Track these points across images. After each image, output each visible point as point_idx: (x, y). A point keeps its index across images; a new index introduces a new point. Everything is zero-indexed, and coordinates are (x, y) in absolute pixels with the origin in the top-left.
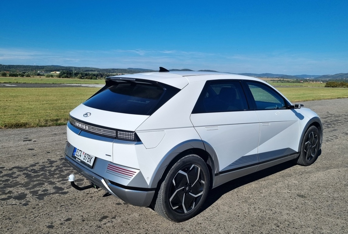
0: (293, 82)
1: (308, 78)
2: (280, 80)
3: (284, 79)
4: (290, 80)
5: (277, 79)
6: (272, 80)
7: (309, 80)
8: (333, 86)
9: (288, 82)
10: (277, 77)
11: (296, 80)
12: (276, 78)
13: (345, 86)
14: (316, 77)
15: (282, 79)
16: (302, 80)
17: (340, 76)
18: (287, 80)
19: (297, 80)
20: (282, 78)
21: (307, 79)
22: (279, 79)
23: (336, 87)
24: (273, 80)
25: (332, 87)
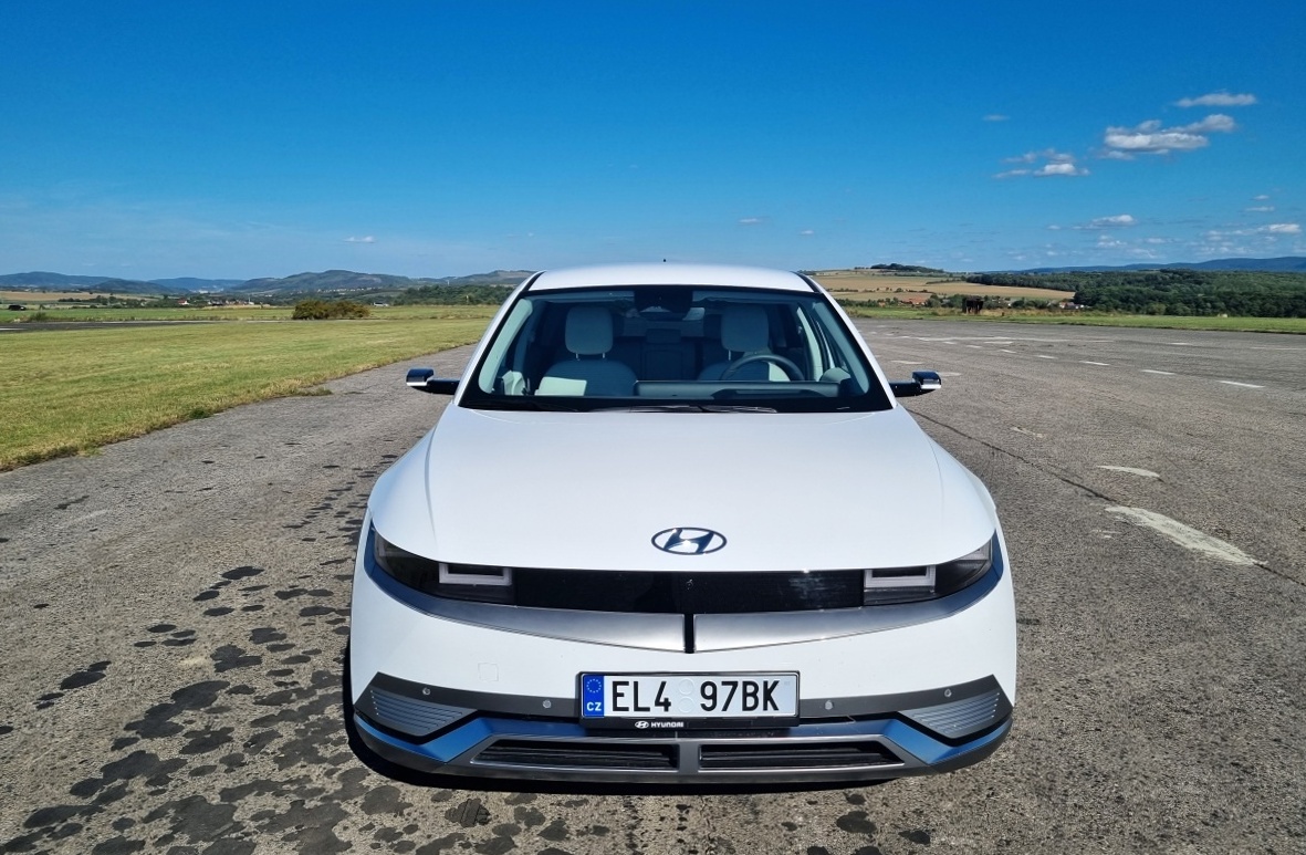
0: (156, 306)
1: (204, 289)
2: (98, 300)
3: (117, 296)
4: (139, 299)
5: (85, 296)
6: (64, 301)
7: (207, 295)
8: (318, 315)
9: (134, 305)
10: (85, 286)
11: (162, 297)
12: (82, 290)
13: (351, 314)
14: (231, 285)
15: (107, 296)
16: (183, 299)
17: (305, 281)
18: (125, 297)
19: (166, 297)
20: (104, 291)
21: (202, 292)
22: (95, 296)
23: (327, 317)
24: (71, 300)
25: (317, 318)
